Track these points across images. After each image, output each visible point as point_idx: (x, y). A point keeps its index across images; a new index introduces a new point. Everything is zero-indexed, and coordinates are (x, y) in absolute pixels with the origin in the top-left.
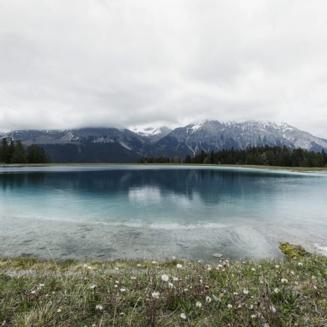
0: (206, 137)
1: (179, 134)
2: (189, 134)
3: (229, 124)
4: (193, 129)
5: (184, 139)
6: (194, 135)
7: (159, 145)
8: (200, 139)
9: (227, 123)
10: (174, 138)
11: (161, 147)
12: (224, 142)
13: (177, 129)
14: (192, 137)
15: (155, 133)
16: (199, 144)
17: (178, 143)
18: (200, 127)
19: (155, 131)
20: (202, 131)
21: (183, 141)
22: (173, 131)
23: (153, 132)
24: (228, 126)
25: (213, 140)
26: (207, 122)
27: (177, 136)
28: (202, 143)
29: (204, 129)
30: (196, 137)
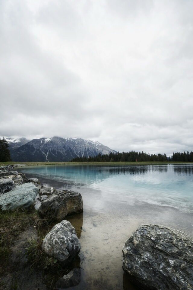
0: (54, 146)
1: (35, 144)
2: (43, 144)
3: (68, 139)
4: (45, 141)
5: (39, 147)
6: (47, 145)
7: (20, 150)
8: (50, 148)
9: (67, 139)
10: (32, 146)
11: (21, 152)
12: (65, 150)
13: (34, 140)
14: (45, 146)
15: (16, 142)
16: (49, 151)
17: (35, 149)
18: (50, 139)
19: (16, 140)
20: (52, 142)
21: (38, 148)
22: (31, 141)
23: (14, 141)
24: (67, 140)
25: (59, 148)
26: (55, 137)
27: (34, 145)
28: (52, 150)
29: (53, 141)
30: (47, 146)
